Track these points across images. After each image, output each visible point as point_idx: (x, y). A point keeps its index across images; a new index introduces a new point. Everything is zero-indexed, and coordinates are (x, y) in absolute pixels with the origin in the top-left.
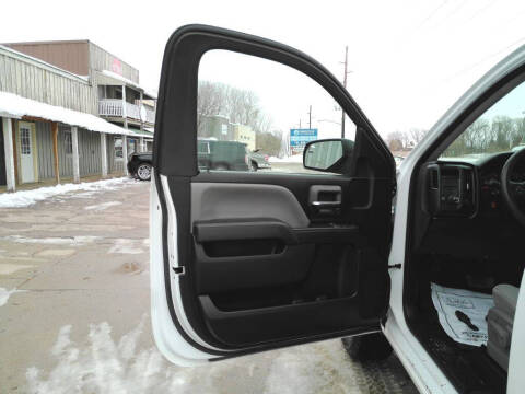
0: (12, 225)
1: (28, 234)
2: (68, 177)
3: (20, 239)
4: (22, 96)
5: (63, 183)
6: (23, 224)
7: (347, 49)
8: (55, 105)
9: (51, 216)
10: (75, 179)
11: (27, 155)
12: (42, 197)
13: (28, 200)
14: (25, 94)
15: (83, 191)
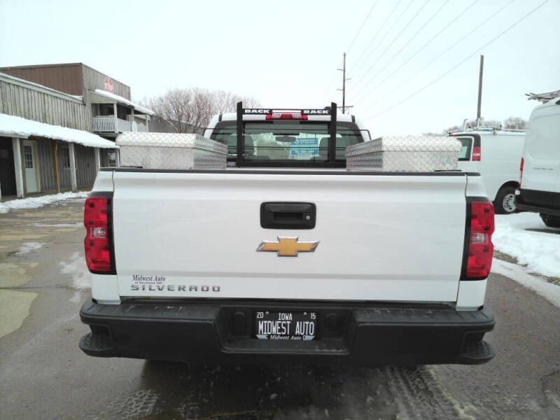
0: (30, 218)
1: (43, 223)
2: (67, 188)
3: (37, 225)
4: (25, 117)
5: (63, 192)
6: (37, 218)
7: (345, 55)
8: (53, 124)
9: (58, 213)
10: (73, 189)
11: (30, 169)
12: (47, 202)
13: (37, 204)
14: (28, 116)
15: (81, 198)
